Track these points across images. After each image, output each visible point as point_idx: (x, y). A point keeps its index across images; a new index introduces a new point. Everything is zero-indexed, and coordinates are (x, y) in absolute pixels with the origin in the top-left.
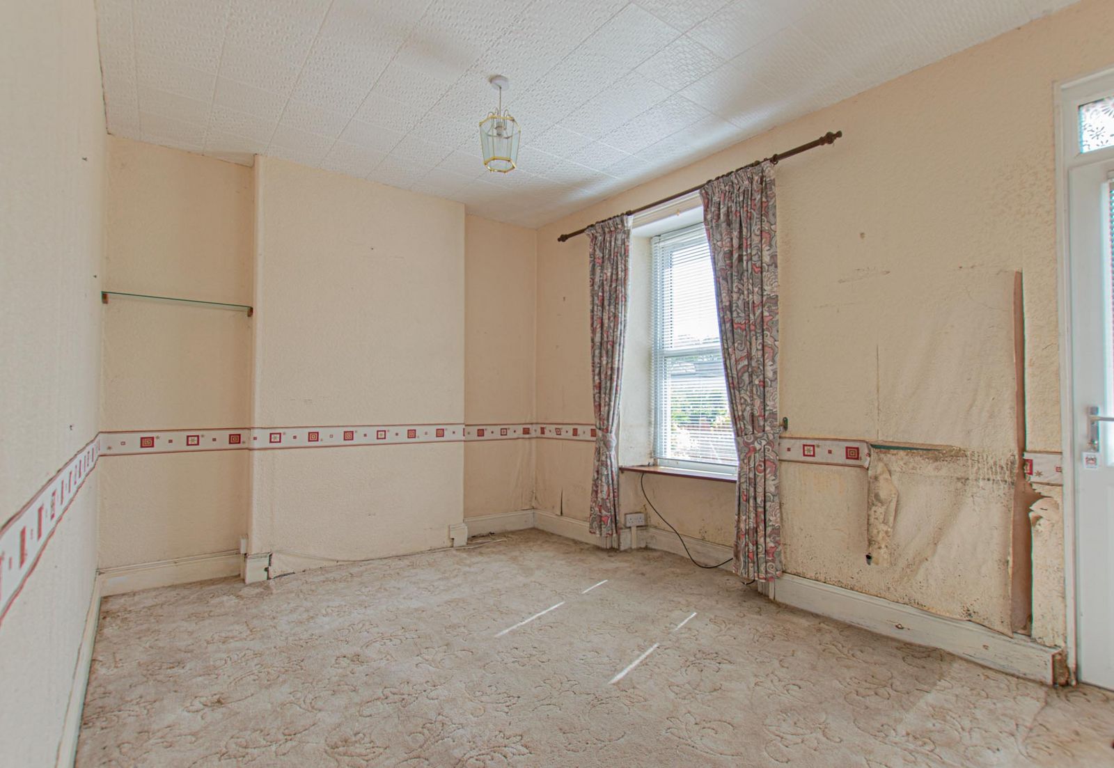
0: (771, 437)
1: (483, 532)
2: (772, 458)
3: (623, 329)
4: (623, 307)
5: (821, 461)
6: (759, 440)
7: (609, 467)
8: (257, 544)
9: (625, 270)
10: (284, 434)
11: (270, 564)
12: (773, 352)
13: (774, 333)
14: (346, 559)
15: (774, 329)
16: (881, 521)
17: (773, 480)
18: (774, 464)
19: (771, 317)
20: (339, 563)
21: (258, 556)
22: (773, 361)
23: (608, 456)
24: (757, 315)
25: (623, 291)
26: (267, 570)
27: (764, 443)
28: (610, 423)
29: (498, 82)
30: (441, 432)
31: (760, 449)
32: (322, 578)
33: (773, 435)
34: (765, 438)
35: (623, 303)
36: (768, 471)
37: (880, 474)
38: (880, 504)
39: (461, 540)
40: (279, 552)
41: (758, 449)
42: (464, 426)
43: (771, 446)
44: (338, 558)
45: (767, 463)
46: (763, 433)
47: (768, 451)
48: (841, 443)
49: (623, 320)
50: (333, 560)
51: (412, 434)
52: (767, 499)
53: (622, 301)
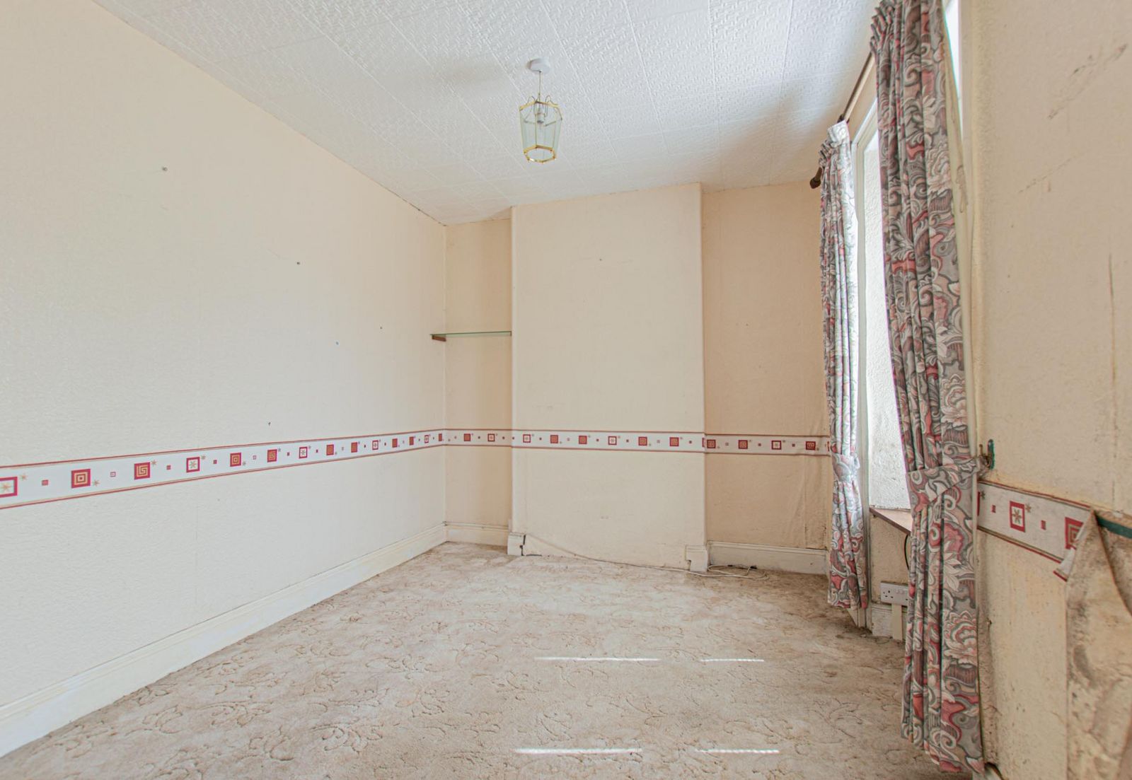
0: (955, 479)
1: (744, 564)
2: (956, 521)
3: (845, 297)
4: (843, 263)
5: (1032, 543)
6: (931, 481)
7: (842, 504)
8: (516, 525)
9: (841, 209)
10: (533, 435)
11: (524, 543)
12: (946, 307)
13: (948, 267)
14: (582, 554)
15: (948, 260)
16: (1088, 726)
17: (955, 567)
18: (959, 534)
19: (940, 237)
20: (576, 557)
21: (516, 535)
22: (947, 324)
23: (840, 487)
24: (915, 239)
25: (841, 239)
26: (521, 547)
27: (941, 488)
28: (839, 439)
29: (534, 66)
30: (675, 441)
31: (935, 501)
32: (544, 564)
33: (959, 474)
34: (942, 477)
35: (842, 257)
36: (946, 546)
37: (1092, 601)
38: (1085, 681)
39: (701, 565)
40: (531, 535)
41: (931, 499)
42: (703, 436)
43: (955, 496)
44: (577, 553)
45: (946, 529)
46: (936, 469)
47: (950, 506)
48: (1060, 506)
49: (844, 283)
50: (570, 552)
51: (643, 441)
52: (944, 602)
53: (839, 255)
